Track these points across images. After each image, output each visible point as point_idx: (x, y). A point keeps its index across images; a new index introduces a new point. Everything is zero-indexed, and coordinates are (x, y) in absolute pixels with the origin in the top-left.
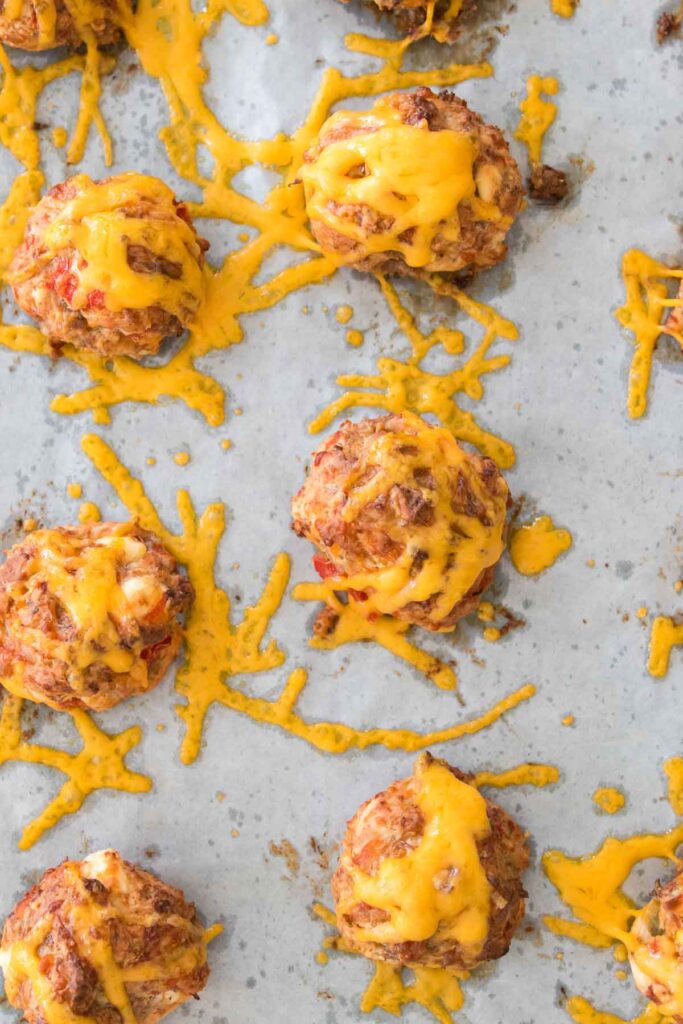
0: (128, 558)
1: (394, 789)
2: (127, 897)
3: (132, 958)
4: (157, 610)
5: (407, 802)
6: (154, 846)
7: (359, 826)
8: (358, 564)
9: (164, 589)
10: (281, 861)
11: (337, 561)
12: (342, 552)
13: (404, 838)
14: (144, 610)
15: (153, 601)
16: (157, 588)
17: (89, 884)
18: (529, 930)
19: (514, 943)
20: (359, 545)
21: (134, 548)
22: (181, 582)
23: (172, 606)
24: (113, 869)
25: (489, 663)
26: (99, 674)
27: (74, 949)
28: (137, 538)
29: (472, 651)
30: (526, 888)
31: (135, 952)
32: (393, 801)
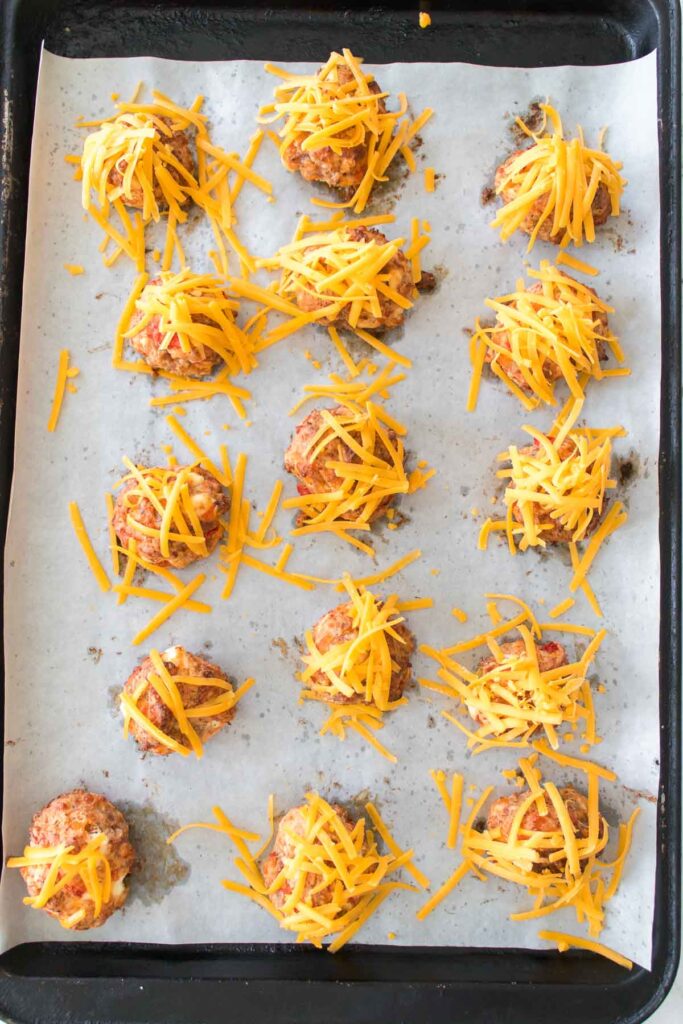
0: (195, 484)
1: (339, 609)
2: (188, 670)
3: (192, 703)
4: (210, 511)
5: (345, 615)
6: (210, 642)
7: (319, 628)
8: (321, 488)
9: (214, 501)
10: (278, 650)
11: (309, 486)
12: (311, 481)
13: (343, 635)
14: (203, 512)
15: (207, 507)
16: (209, 499)
17: (166, 664)
18: (413, 687)
19: (405, 693)
20: (321, 476)
21: (198, 479)
22: (224, 497)
23: (218, 511)
24: (180, 656)
25: (391, 542)
26: (177, 546)
27: (159, 700)
28: (200, 474)
29: (382, 536)
30: (411, 661)
31: (194, 700)
32: (338, 614)
